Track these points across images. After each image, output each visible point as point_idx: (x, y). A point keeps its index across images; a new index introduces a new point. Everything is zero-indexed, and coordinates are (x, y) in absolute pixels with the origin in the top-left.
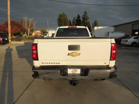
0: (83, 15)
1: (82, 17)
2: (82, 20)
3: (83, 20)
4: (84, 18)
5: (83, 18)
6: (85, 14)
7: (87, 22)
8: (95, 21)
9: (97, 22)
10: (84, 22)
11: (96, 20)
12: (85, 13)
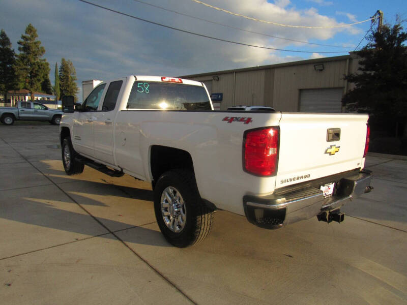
0: (23, 37)
1: (19, 43)
2: (18, 53)
3: (22, 52)
4: (26, 48)
5: (22, 46)
6: (29, 36)
7: (38, 60)
8: (63, 60)
9: (69, 66)
10: (29, 60)
11: (66, 60)
12: (30, 29)
